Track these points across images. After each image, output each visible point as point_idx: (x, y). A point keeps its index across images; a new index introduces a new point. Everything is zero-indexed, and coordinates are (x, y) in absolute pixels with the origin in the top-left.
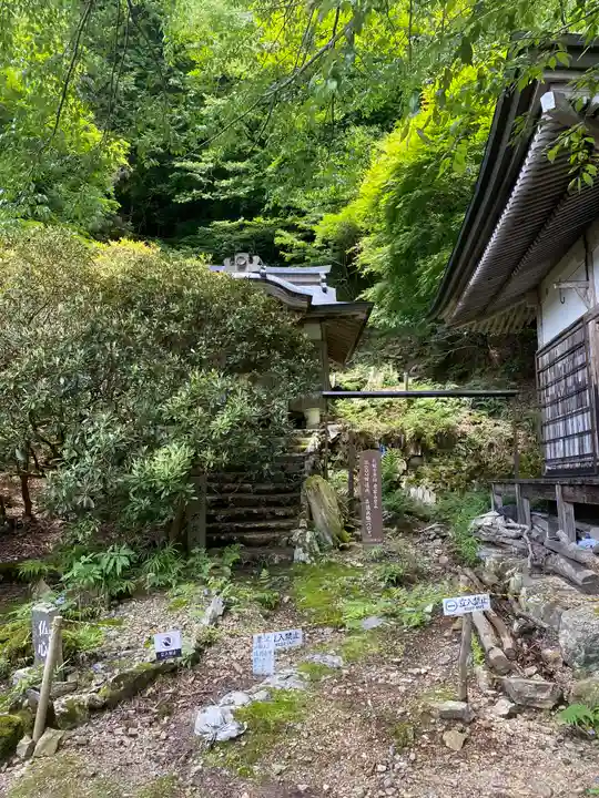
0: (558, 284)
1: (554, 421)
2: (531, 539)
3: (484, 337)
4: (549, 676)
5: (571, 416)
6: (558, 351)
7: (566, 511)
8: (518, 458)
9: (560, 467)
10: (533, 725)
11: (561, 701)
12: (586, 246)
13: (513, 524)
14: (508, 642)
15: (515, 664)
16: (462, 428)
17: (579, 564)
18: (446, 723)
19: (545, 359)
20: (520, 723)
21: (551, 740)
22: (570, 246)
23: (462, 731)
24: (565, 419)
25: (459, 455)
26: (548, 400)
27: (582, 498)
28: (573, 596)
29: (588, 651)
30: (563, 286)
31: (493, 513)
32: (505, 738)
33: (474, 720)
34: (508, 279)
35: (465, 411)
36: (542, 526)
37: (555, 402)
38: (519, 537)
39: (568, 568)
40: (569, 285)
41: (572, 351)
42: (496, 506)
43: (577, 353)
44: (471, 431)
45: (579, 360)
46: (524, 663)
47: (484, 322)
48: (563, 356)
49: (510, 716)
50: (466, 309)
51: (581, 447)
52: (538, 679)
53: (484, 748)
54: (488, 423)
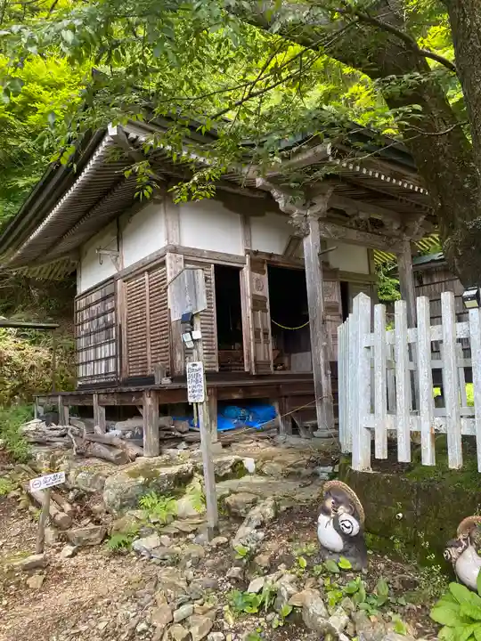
0: (98, 250)
1: (86, 349)
2: (75, 435)
3: (28, 280)
4: (98, 522)
5: (101, 345)
6: (93, 298)
7: (99, 412)
8: (53, 377)
9: (89, 382)
10: (89, 556)
11: (107, 536)
12: (118, 227)
13: (54, 426)
14: (67, 507)
15: (74, 521)
16: (7, 353)
17: (111, 446)
18: (28, 572)
19: (81, 303)
20: (80, 558)
21: (102, 562)
22: (107, 224)
23: (40, 574)
24: (95, 347)
25: (5, 375)
26: (83, 333)
27: (113, 402)
28: (107, 468)
29: (122, 500)
30: (102, 252)
31: (36, 420)
32: (71, 571)
33: (49, 565)
34: (60, 239)
35: (11, 339)
36: (80, 425)
37: (88, 334)
38: (63, 436)
39: (104, 451)
40: (106, 252)
41: (104, 299)
42: (38, 414)
43: (107, 300)
44: (15, 356)
45: (109, 306)
46: (80, 519)
47: (33, 269)
48: (97, 302)
49: (74, 555)
50: (22, 256)
51: (107, 367)
52: (92, 526)
53: (57, 581)
54: (30, 349)
